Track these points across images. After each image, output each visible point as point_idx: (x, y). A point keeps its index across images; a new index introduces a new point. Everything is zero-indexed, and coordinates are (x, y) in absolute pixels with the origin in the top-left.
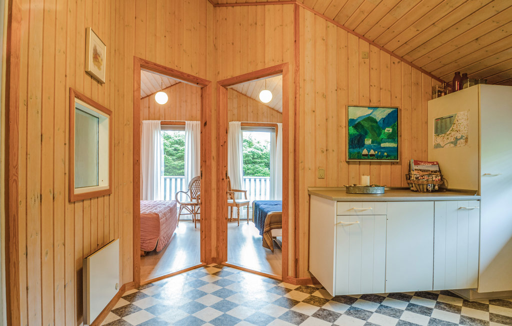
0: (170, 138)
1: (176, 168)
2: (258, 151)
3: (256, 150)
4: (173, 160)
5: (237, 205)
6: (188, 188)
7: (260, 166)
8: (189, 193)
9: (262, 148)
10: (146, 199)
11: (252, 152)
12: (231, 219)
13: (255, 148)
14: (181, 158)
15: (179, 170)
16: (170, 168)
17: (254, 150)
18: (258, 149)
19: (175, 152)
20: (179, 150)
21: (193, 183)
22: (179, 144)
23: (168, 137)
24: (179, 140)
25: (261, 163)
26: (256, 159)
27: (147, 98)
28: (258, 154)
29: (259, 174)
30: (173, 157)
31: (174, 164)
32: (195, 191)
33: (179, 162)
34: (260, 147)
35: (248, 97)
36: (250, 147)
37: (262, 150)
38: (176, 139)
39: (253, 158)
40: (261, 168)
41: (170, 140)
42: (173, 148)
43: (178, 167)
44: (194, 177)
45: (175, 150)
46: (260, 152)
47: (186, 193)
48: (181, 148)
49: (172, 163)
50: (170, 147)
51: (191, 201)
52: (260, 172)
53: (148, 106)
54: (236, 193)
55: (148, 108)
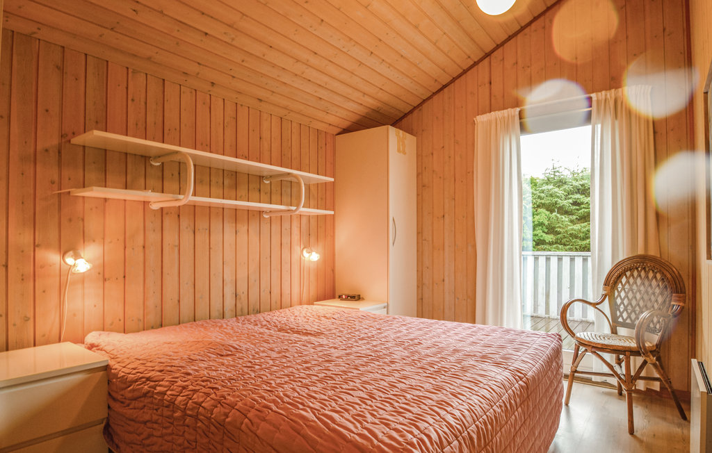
0: (565, 183)
1: (576, 237)
4: (572, 221)
6: (602, 292)
8: (606, 306)
10: (484, 323)
14: (585, 218)
15: (583, 239)
16: (565, 237)
19: (574, 207)
20: (582, 203)
21: (619, 277)
22: (582, 193)
23: (560, 181)
24: (582, 185)
27: (486, 61)
30: (571, 217)
31: (572, 229)
32: (626, 302)
33: (583, 225)
38: (576, 184)
41: (566, 187)
42: (571, 201)
43: (582, 235)
44: (621, 258)
45: (575, 203)
47: (594, 305)
48: (586, 200)
49: (569, 228)
50: (566, 199)
51: (614, 331)
53: (487, 80)
55: (487, 85)
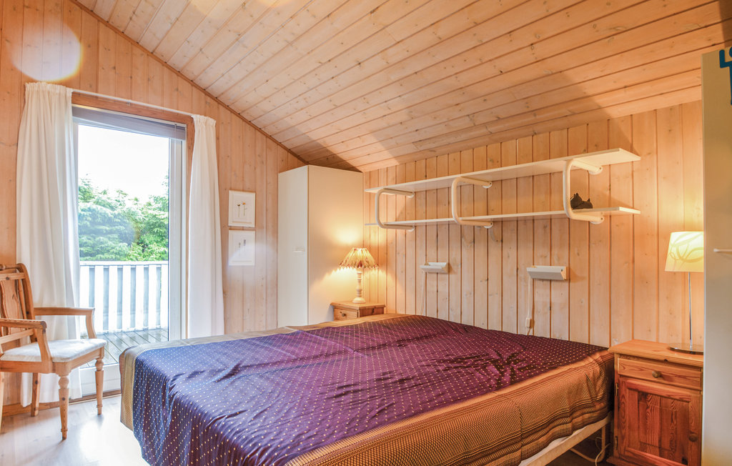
2: (104, 209)
3: (99, 207)
5: (59, 367)
7: (109, 238)
9: (113, 205)
11: (89, 209)
12: (33, 406)
13: (97, 203)
17: (94, 207)
18: (104, 206)
25: (111, 232)
26: (100, 224)
28: (104, 216)
29: (106, 255)
34: (109, 201)
35: (100, 19)
36: (85, 200)
37: (112, 208)
39: (93, 223)
40: (110, 243)
46: (108, 211)
52: (108, 251)
54: (52, 322)
